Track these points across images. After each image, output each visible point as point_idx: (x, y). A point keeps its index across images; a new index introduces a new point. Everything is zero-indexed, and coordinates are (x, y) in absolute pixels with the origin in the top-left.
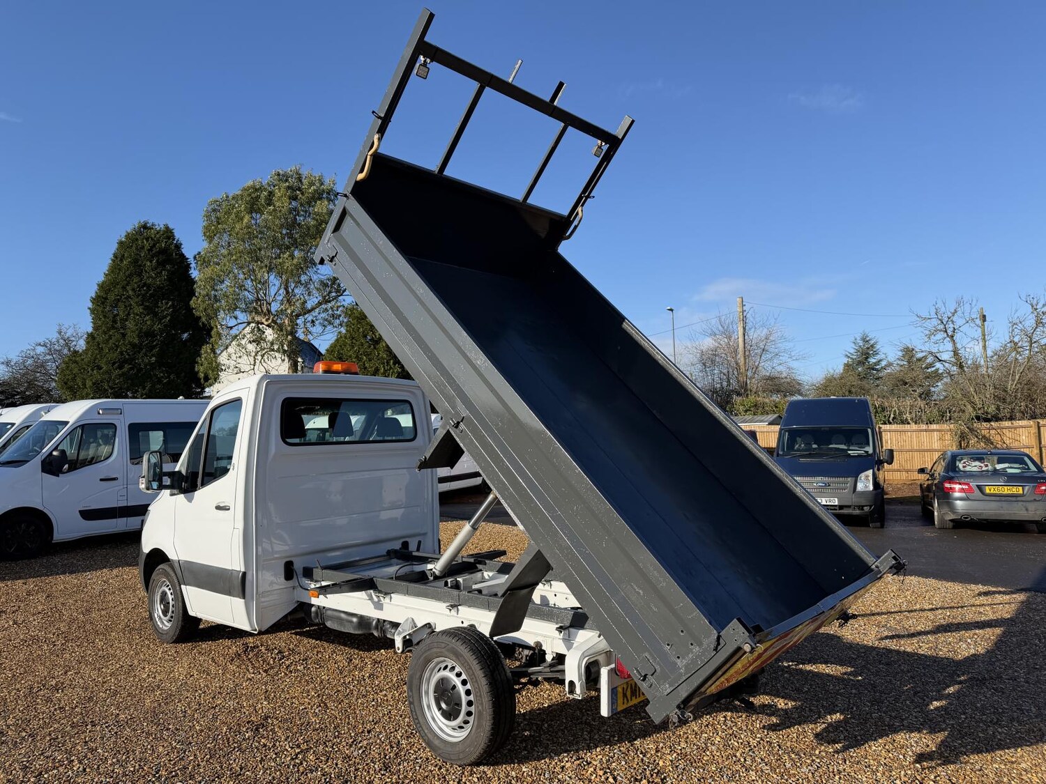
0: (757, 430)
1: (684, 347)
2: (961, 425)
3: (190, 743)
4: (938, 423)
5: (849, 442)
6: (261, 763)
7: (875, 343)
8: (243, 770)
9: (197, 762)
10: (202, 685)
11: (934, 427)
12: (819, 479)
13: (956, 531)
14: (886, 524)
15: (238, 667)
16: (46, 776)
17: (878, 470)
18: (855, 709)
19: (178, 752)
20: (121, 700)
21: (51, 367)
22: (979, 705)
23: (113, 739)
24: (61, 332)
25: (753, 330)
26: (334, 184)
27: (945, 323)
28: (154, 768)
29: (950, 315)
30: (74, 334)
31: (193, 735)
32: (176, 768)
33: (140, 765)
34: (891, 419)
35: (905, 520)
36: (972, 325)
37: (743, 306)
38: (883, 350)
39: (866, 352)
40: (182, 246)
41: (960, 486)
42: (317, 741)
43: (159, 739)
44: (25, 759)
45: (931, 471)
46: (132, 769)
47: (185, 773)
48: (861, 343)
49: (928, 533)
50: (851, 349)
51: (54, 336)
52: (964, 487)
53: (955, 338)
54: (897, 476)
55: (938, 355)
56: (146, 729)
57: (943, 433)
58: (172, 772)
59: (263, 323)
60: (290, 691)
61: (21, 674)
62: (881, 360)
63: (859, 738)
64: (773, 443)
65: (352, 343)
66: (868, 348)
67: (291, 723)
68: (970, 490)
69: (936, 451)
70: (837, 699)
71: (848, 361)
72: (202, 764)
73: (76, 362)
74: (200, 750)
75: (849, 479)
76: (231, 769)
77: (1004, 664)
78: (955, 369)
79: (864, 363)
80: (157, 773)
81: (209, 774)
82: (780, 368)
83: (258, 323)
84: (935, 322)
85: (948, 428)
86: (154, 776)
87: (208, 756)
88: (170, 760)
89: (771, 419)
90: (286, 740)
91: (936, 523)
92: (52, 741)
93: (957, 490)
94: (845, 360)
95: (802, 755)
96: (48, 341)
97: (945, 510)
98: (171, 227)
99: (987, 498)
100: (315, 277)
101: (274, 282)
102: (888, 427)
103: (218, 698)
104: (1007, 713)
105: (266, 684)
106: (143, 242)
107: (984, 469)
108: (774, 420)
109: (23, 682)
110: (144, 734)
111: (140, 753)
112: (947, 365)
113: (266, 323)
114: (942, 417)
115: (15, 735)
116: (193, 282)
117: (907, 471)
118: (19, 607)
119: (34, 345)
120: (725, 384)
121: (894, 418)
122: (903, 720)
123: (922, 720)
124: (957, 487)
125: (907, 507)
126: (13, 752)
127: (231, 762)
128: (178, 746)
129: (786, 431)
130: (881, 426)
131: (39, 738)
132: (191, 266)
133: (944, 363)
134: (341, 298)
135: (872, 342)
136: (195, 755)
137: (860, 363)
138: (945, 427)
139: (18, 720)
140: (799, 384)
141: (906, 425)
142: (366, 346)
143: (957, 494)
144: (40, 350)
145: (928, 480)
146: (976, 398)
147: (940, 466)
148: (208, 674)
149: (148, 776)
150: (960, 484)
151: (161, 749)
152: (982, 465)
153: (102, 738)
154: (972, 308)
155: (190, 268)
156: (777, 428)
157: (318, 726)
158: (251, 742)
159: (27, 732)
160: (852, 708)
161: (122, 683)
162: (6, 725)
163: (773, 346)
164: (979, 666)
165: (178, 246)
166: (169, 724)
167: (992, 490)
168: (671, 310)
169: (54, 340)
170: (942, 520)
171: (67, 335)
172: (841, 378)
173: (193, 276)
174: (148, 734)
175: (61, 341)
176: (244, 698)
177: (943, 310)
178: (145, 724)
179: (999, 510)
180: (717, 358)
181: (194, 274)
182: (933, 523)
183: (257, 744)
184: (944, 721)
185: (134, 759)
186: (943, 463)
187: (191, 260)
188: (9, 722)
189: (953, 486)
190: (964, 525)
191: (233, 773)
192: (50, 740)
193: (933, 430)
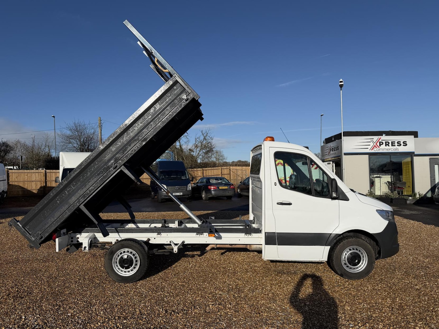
5: (180, 175)
68: (216, 188)
75: (185, 186)
93: (212, 188)
97: (209, 194)
129: (160, 172)
168: (54, 117)
170: (206, 197)
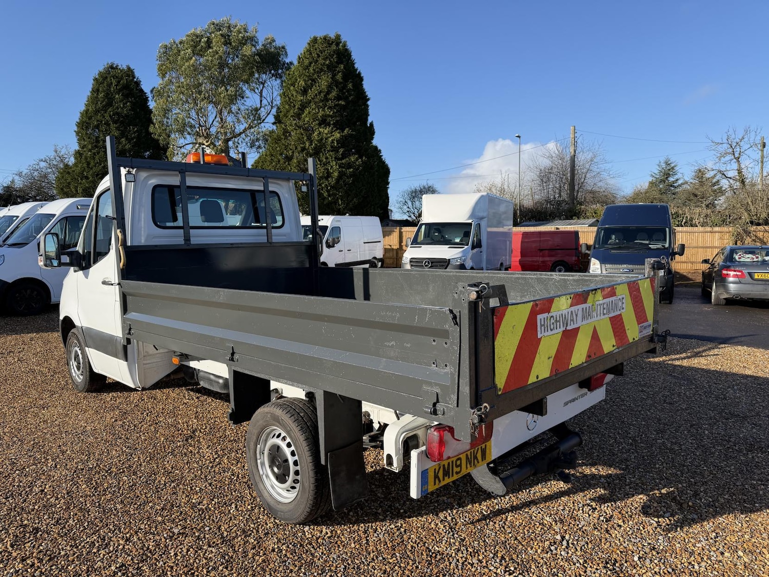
0: (580, 230)
1: (527, 167)
2: (738, 228)
3: (136, 449)
4: (720, 226)
5: (650, 238)
6: (187, 465)
7: (675, 166)
8: (174, 469)
9: (139, 463)
10: (150, 407)
11: (717, 229)
12: (625, 266)
13: (728, 307)
14: (673, 301)
15: (177, 394)
16: (27, 470)
17: (672, 260)
18: (644, 436)
19: (126, 455)
20: (89, 416)
21: (52, 177)
22: (741, 435)
23: (80, 444)
24: (57, 151)
25: (582, 153)
26: (256, 32)
27: (733, 147)
28: (107, 466)
29: (738, 140)
30: (67, 153)
31: (139, 442)
32: (124, 467)
33: (97, 464)
34: (683, 223)
35: (688, 299)
36: (755, 149)
37: (575, 133)
38: (681, 171)
39: (668, 172)
40: (141, 83)
41: (735, 273)
42: (231, 449)
43: (113, 445)
44: (14, 457)
45: (712, 262)
46: (91, 466)
47: (130, 470)
48: (664, 166)
49: (706, 308)
50: (656, 170)
51: (52, 154)
52: (738, 273)
53: (740, 159)
54: (684, 266)
55: (725, 173)
56: (104, 438)
57: (723, 234)
58: (120, 469)
59: (204, 144)
60: (215, 413)
61: (19, 396)
62: (677, 180)
63: (646, 458)
64: (591, 242)
65: (271, 159)
66: (669, 170)
67: (213, 436)
68: (743, 275)
69: (716, 247)
70: (630, 429)
71: (653, 180)
72: (143, 464)
73: (69, 173)
74: (143, 453)
76: (165, 468)
77: (762, 406)
78: (737, 185)
79: (664, 182)
80: (109, 470)
81: (148, 471)
82: (599, 184)
83: (200, 144)
84: (726, 146)
85: (728, 230)
86: (107, 472)
87: (149, 459)
88: (120, 461)
89: (591, 222)
90: (208, 448)
91: (713, 301)
92: (35, 444)
93: (731, 276)
94: (650, 179)
95: (601, 470)
96: (47, 158)
97: (721, 290)
98: (132, 67)
99: (755, 282)
100: (242, 108)
101: (212, 111)
102: (680, 229)
103: (161, 416)
104: (764, 442)
105: (197, 407)
106: (111, 80)
107: (755, 260)
108: (592, 223)
109: (19, 402)
110: (103, 441)
111: (98, 455)
112: (731, 181)
113: (206, 144)
114: (724, 222)
115: (9, 439)
116: (150, 112)
117: (692, 263)
118: (24, 349)
119: (38, 161)
120: (557, 196)
121: (685, 223)
122: (681, 445)
123: (696, 446)
124: (732, 273)
125: (690, 289)
126: (6, 452)
127: (165, 463)
128: (127, 451)
129: (602, 230)
130: (675, 228)
131: (26, 442)
132: (149, 99)
133: (729, 179)
134: (262, 124)
135: (672, 165)
136: (139, 457)
137: (662, 181)
138: (725, 229)
139: (12, 429)
140: (613, 196)
141: (695, 228)
142: (282, 161)
143: (731, 279)
144: (43, 164)
145: (709, 268)
146: (752, 208)
147: (719, 258)
148: (155, 399)
149: (103, 472)
150: (735, 271)
151: (114, 452)
152: (754, 257)
153: (72, 443)
154: (756, 135)
155: (148, 100)
156: (595, 229)
157: (232, 438)
158: (182, 449)
159: (18, 438)
160: (642, 435)
161: (92, 405)
162: (3, 432)
163: (596, 167)
164: (743, 406)
165: (138, 84)
166: (122, 434)
167: (760, 276)
168: (519, 137)
169: (52, 157)
170: (717, 298)
171: (62, 154)
172: (646, 193)
173: (151, 107)
174: (106, 441)
175: (57, 158)
176: (179, 417)
177: (733, 136)
178: (105, 434)
179: (764, 291)
180: (552, 175)
181: (152, 105)
182: (710, 302)
183: (186, 451)
184: (714, 447)
185: (93, 459)
186: (722, 256)
187: (149, 95)
188: (6, 430)
189: (729, 273)
190: (733, 302)
191: (166, 471)
192: (34, 444)
193: (716, 232)
